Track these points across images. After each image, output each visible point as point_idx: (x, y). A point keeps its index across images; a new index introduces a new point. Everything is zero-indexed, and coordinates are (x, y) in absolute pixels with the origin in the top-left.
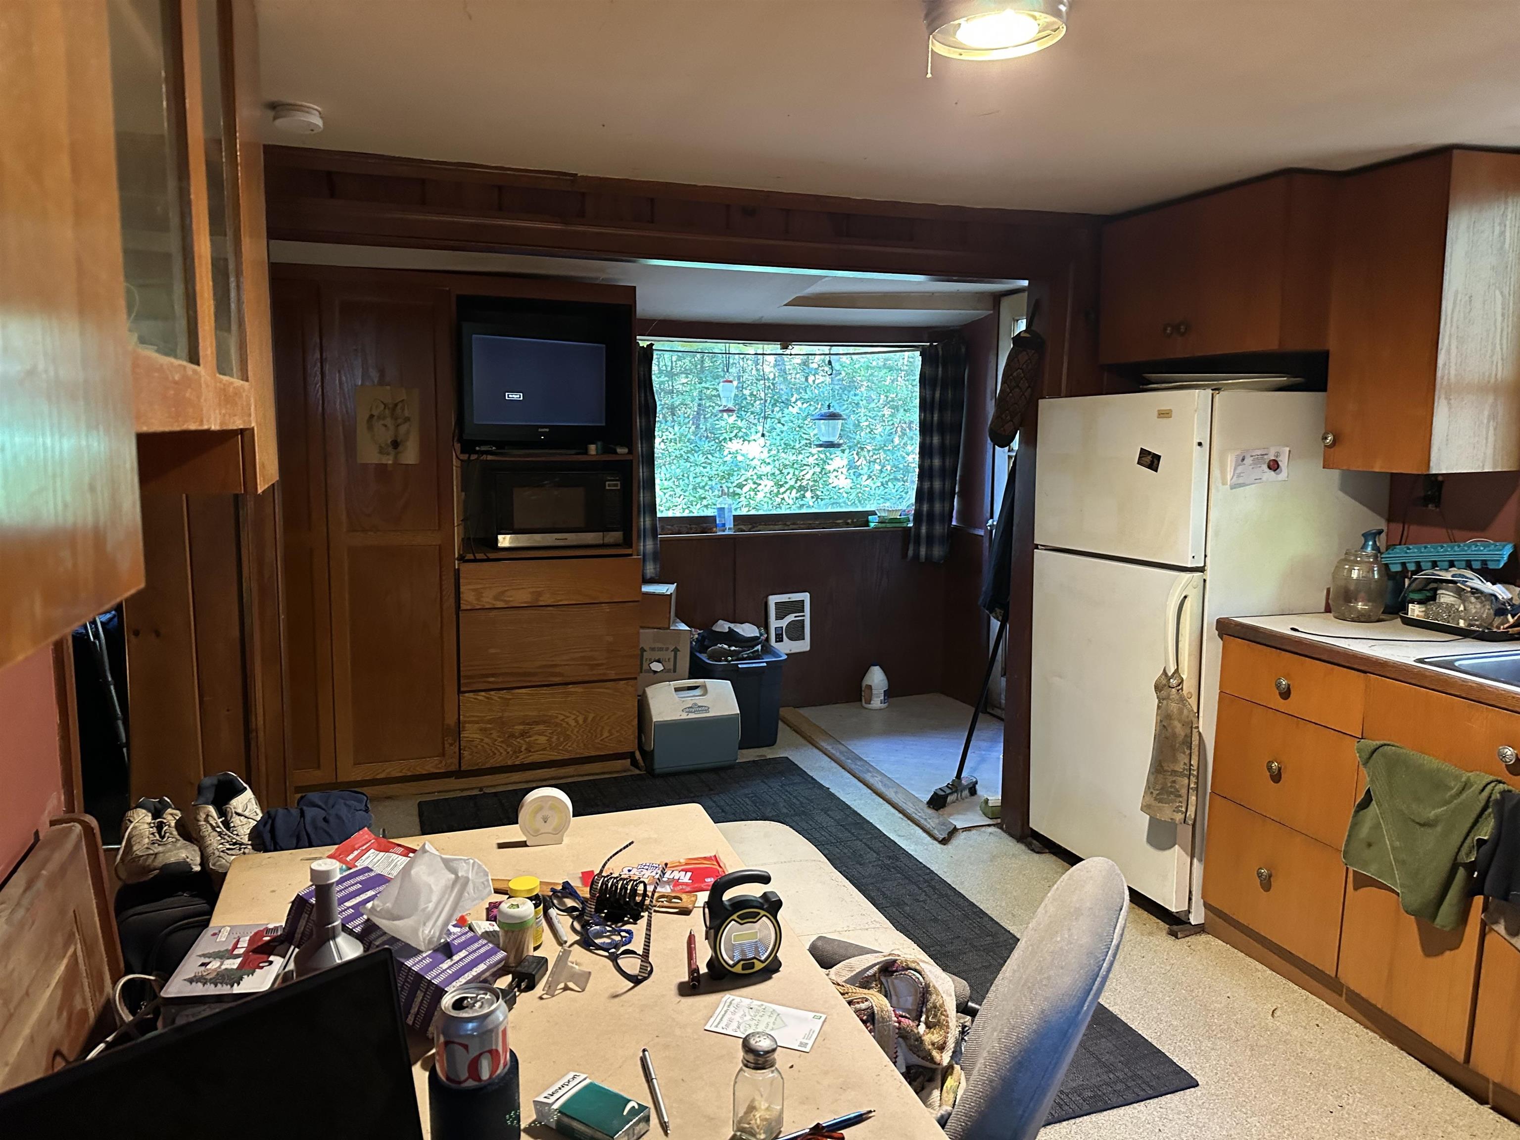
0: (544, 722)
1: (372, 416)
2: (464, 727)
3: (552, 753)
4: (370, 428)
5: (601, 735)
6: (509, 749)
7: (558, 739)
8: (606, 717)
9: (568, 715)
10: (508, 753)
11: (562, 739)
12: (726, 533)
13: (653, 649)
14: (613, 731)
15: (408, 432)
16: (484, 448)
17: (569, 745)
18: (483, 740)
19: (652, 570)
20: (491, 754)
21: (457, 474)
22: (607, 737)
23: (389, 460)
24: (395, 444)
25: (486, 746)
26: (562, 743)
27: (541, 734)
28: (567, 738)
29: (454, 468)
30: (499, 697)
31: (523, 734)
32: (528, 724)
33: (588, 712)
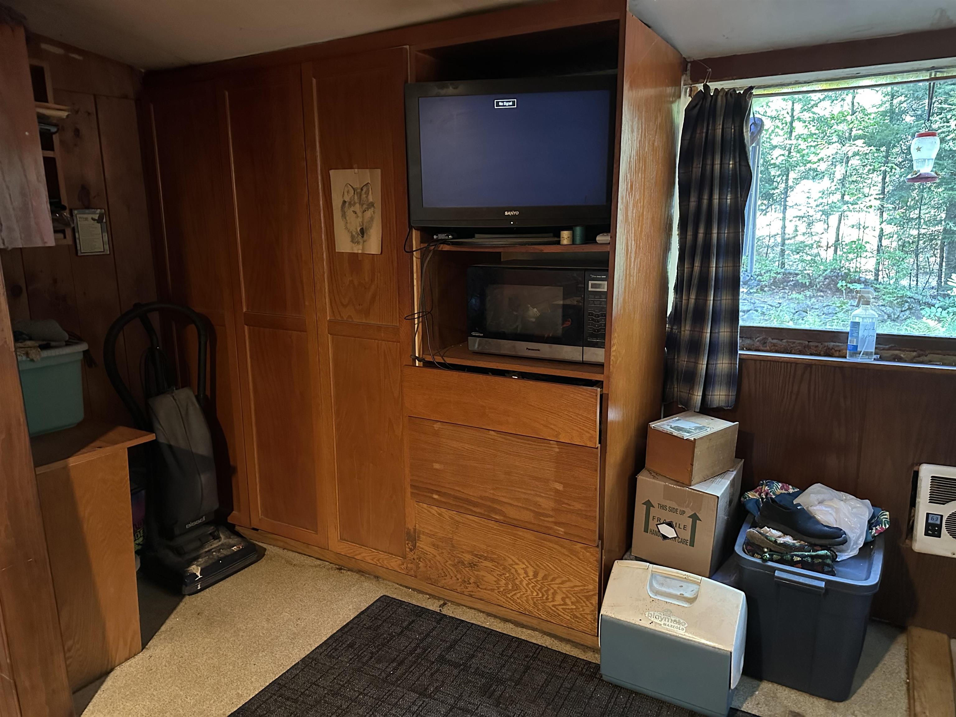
0: (492, 560)
1: (344, 202)
2: (419, 537)
3: (499, 598)
4: (344, 215)
5: (553, 600)
6: (459, 576)
7: (507, 584)
8: (558, 581)
9: (517, 561)
10: (458, 579)
11: (510, 587)
12: (859, 360)
13: (663, 507)
14: (568, 601)
15: (372, 219)
16: (442, 236)
17: (518, 595)
18: (435, 556)
19: (723, 398)
20: (443, 575)
21: (417, 265)
22: (560, 605)
23: (357, 249)
24: (362, 232)
25: (438, 564)
26: (510, 591)
27: (491, 572)
28: (516, 587)
29: (414, 259)
30: (450, 517)
31: (472, 565)
32: (476, 556)
33: (539, 567)
